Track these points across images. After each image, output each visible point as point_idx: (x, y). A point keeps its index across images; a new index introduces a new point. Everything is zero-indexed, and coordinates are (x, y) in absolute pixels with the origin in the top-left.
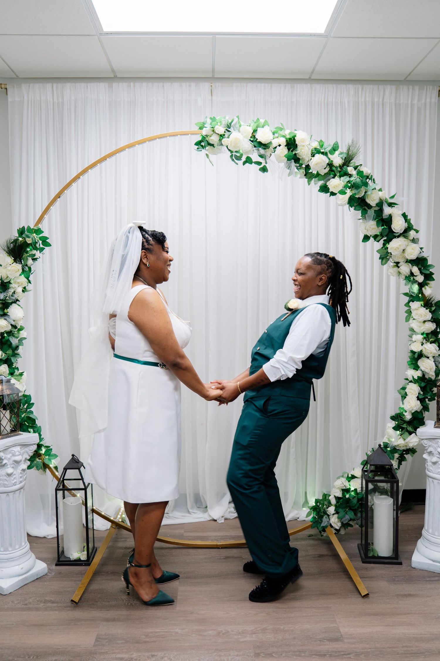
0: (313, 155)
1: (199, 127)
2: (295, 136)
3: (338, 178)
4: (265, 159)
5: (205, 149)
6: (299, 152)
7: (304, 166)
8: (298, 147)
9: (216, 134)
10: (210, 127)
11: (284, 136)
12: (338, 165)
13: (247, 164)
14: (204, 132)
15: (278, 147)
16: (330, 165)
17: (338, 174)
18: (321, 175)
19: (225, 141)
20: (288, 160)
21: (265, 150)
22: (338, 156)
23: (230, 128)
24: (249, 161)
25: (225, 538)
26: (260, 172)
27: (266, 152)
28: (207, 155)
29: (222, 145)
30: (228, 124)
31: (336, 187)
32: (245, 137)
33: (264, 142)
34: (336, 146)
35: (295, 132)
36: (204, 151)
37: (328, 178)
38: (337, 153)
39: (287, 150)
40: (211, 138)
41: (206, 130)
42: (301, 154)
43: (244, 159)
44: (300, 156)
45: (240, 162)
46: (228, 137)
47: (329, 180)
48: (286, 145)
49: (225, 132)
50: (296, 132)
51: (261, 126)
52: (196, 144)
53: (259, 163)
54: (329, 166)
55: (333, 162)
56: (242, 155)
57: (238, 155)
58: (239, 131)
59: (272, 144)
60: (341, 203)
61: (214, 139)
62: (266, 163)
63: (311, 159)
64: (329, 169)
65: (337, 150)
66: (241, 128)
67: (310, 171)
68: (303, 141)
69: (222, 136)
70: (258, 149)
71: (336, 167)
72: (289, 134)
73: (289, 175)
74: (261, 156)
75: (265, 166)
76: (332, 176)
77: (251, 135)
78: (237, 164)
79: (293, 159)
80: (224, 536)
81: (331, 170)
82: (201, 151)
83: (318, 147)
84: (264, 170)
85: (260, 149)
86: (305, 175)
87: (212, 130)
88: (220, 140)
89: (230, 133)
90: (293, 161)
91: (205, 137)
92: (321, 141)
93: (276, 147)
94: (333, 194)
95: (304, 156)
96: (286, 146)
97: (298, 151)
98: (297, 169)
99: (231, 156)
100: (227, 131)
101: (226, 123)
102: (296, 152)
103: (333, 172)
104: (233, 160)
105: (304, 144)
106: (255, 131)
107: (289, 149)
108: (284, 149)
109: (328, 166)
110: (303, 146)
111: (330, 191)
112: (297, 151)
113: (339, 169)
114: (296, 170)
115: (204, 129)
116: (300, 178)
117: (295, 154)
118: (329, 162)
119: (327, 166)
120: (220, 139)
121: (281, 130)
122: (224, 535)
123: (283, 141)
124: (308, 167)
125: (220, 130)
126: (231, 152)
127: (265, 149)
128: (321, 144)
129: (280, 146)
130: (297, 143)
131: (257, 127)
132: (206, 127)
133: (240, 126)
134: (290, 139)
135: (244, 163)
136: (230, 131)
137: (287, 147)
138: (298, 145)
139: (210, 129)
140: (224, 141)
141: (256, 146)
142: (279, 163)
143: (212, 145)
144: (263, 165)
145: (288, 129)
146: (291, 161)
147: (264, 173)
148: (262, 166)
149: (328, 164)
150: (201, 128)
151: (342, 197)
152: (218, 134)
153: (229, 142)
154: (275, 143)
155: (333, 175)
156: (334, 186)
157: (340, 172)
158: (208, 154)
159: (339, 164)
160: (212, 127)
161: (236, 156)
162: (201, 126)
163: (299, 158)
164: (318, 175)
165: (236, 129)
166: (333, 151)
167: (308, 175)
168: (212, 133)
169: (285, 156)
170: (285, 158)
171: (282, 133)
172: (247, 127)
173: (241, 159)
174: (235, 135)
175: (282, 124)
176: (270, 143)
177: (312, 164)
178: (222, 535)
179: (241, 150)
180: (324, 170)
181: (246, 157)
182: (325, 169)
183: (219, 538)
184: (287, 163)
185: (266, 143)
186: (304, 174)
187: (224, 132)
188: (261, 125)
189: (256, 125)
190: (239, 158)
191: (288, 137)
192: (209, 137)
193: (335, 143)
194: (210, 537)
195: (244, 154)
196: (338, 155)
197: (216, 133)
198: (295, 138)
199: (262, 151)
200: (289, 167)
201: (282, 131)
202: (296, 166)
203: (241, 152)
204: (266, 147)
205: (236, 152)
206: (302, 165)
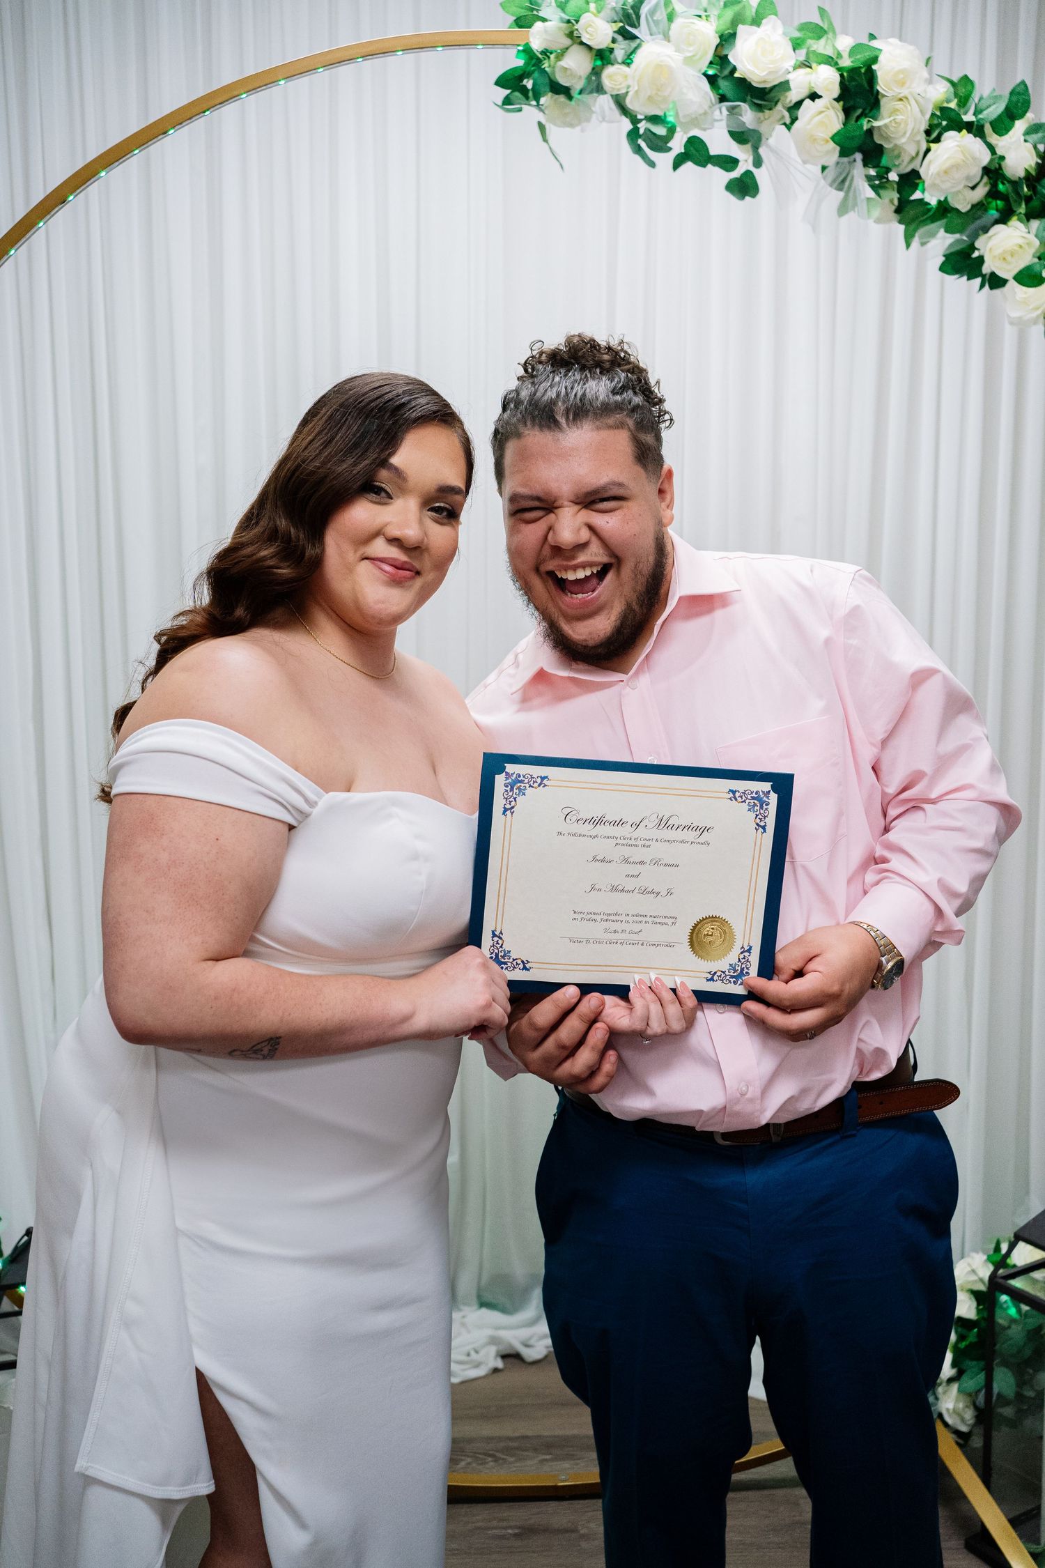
0: (933, 134)
1: (513, 15)
2: (875, 60)
3: (1021, 222)
4: (756, 148)
5: (534, 103)
6: (886, 126)
7: (893, 176)
8: (883, 102)
9: (582, 47)
10: (562, 20)
11: (830, 61)
12: (1022, 174)
13: (689, 166)
14: (538, 38)
15: (808, 101)
16: (993, 172)
17: (1022, 209)
18: (957, 211)
19: (613, 76)
20: (844, 153)
21: (761, 115)
22: (1022, 138)
23: (633, 26)
24: (696, 152)
25: (517, 1448)
26: (728, 194)
27: (760, 122)
28: (541, 127)
29: (599, 89)
30: (628, 7)
31: (1009, 258)
32: (688, 61)
33: (760, 83)
34: (1018, 102)
35: (870, 44)
36: (530, 113)
37: (978, 223)
38: (1020, 126)
39: (842, 116)
40: (563, 63)
41: (546, 31)
42: (891, 132)
43: (678, 145)
44: (887, 139)
45: (664, 160)
46: (627, 62)
47: (986, 230)
48: (840, 95)
49: (614, 41)
50: (875, 44)
51: (749, 19)
52: (502, 82)
53: (728, 163)
54: (990, 178)
55: (1003, 164)
56: (672, 131)
57: (660, 131)
58: (667, 37)
59: (789, 89)
60: (1020, 318)
61: (574, 66)
62: (758, 162)
63: (928, 150)
64: (987, 189)
65: (1022, 116)
66: (673, 26)
67: (917, 195)
68: (902, 78)
69: (603, 56)
70: (734, 108)
71: (1015, 184)
72: (854, 51)
73: (843, 209)
74: (740, 136)
75: (748, 174)
76: (993, 213)
77: (710, 56)
78: (652, 164)
79: (860, 150)
80: (517, 1438)
81: (993, 194)
82: (520, 110)
83: (953, 105)
84: (744, 187)
85: (745, 107)
86: (898, 211)
87: (567, 32)
88: (596, 72)
89: (634, 44)
90: (858, 157)
91: (540, 56)
92: (966, 79)
93: (799, 104)
94: (995, 282)
95: (903, 140)
96: (837, 100)
97: (883, 118)
98: (873, 187)
99: (633, 135)
100: (619, 38)
101: (620, 5)
102: (876, 124)
103: (999, 202)
104: (638, 150)
105: (904, 92)
106: (727, 39)
107: (847, 111)
108: (832, 113)
109: (985, 179)
110: (901, 100)
111: (986, 269)
112: (876, 120)
113: (1025, 189)
114: (870, 193)
115: (538, 25)
116: (878, 221)
117: (870, 132)
118: (992, 160)
119: (982, 178)
120: (593, 69)
121: (820, 38)
122: (517, 1434)
123: (827, 79)
124: (911, 180)
125: (599, 30)
126: (635, 121)
127: (759, 108)
128: (962, 91)
129: (813, 100)
130: (881, 86)
131: (735, 22)
132: (544, 20)
133: (671, 18)
134: (854, 71)
135: (678, 163)
136: (634, 37)
137: (841, 103)
138: (884, 96)
139: (560, 28)
140: (610, 77)
141: (729, 94)
142: (805, 162)
143: (565, 91)
144: (742, 171)
145: (846, 32)
146: (852, 158)
147: (743, 198)
148: (736, 174)
149: (986, 171)
150: (523, 23)
151: (1026, 293)
152: (589, 48)
153: (630, 82)
154: (800, 82)
155: (997, 210)
156: (1005, 252)
157: (1028, 200)
158: (543, 122)
159: (1026, 170)
160: (569, 22)
161: (649, 135)
162: (523, 12)
163: (881, 146)
164: (944, 209)
165: (654, 29)
166: (1007, 121)
167: (910, 212)
168: (568, 42)
169: (833, 138)
170: (832, 144)
171: (821, 47)
172: (696, 20)
173: (669, 145)
174: (651, 51)
175: (822, 11)
176: (784, 86)
177: (929, 170)
178: (510, 1434)
179: (672, 113)
180: (971, 191)
181: (685, 140)
182: (973, 188)
183: (502, 1444)
184: (838, 163)
185: (768, 86)
186: (893, 208)
187: (610, 39)
188: (750, 13)
189: (729, 14)
190: (660, 144)
191: (846, 63)
192: (552, 56)
193: (1018, 89)
194: (471, 1441)
195: (678, 129)
196: (1024, 135)
197: (582, 43)
198: (874, 67)
199: (748, 116)
200: (842, 183)
201: (822, 41)
202: (869, 178)
203: (670, 119)
204: (765, 101)
205: (655, 119)
206: (888, 170)
